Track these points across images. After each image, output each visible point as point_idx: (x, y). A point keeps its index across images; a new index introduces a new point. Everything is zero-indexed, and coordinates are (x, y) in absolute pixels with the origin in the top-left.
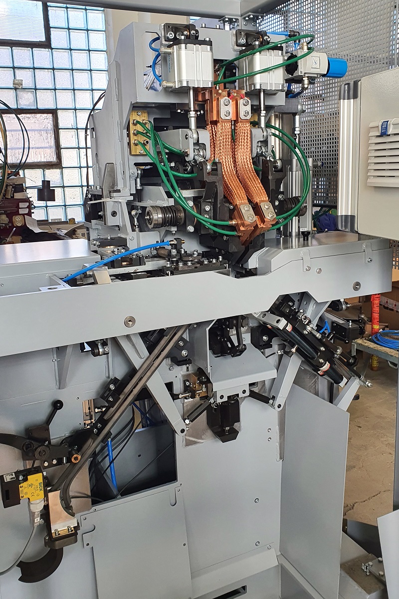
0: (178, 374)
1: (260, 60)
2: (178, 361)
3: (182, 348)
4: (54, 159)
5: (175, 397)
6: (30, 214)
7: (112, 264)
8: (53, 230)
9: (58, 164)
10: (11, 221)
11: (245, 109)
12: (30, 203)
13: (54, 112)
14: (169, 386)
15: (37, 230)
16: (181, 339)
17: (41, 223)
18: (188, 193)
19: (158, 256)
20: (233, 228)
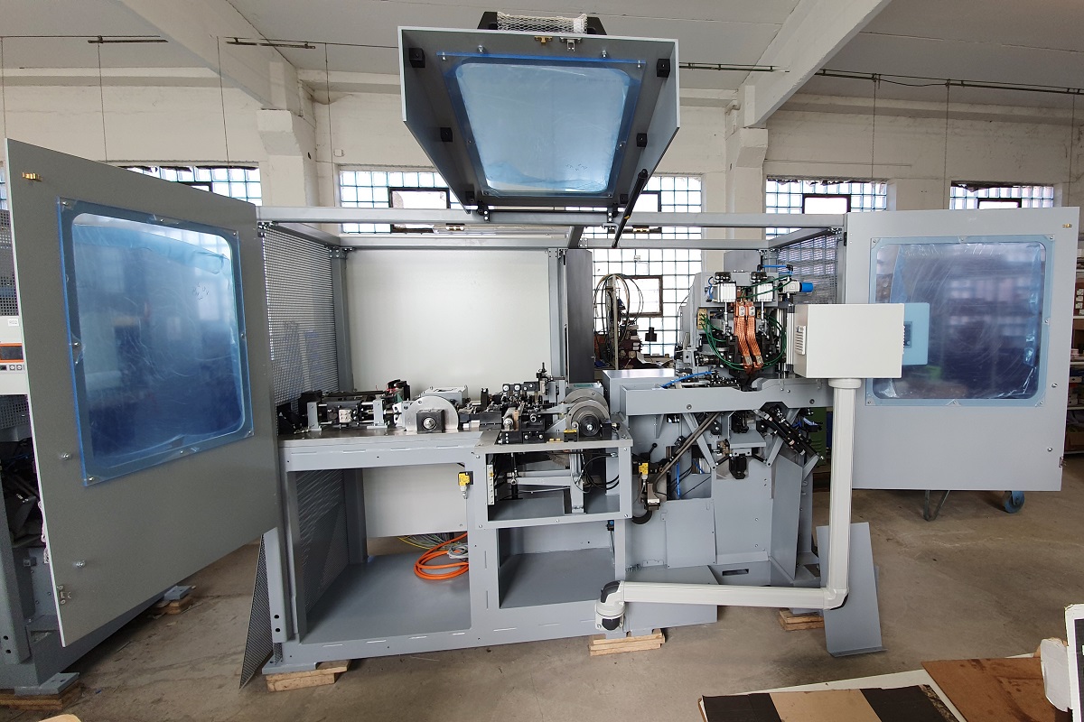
0: (714, 440)
1: (761, 289)
2: (714, 433)
3: (717, 426)
4: (658, 310)
5: (711, 451)
6: (640, 350)
7: (683, 381)
8: (653, 361)
9: (660, 314)
10: (627, 355)
11: (752, 311)
12: (640, 342)
13: (660, 277)
14: (709, 446)
15: (644, 362)
16: (715, 420)
17: (647, 356)
18: (721, 350)
19: (706, 379)
20: (742, 367)
